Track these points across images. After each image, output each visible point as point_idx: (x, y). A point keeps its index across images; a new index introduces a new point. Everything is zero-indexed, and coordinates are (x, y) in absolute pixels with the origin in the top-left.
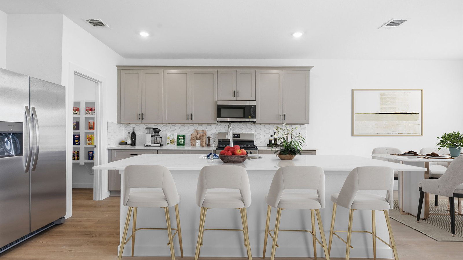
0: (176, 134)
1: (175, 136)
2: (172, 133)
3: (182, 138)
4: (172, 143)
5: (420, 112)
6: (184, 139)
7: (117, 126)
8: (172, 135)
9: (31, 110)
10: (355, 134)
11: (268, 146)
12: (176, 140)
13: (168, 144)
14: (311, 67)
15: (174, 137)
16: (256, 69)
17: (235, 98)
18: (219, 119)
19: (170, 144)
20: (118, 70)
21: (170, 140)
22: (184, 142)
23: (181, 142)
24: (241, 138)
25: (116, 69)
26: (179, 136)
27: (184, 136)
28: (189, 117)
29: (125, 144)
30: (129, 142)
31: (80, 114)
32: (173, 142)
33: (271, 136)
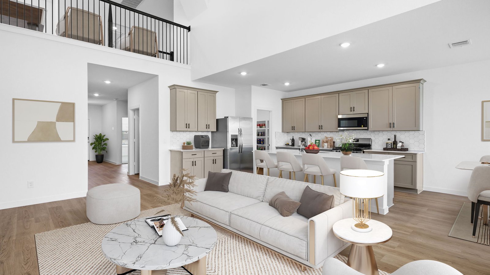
0: (314, 140)
6: (319, 143)
7: (282, 134)
9: (240, 130)
10: (485, 139)
12: (314, 143)
16: (368, 88)
17: (352, 113)
18: (339, 129)
20: (282, 101)
22: (319, 144)
23: (317, 144)
24: (360, 142)
25: (281, 101)
26: (316, 141)
27: (319, 141)
28: (321, 127)
29: (288, 145)
30: (290, 144)
31: (265, 128)
33: (389, 139)
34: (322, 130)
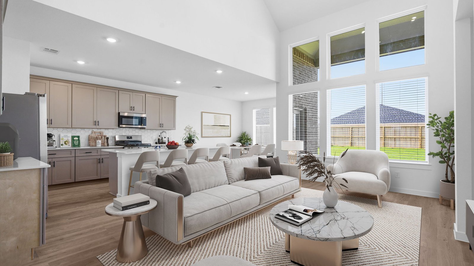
0: (70, 135)
1: (70, 137)
2: (66, 134)
3: (77, 138)
4: (66, 144)
5: (229, 125)
6: (79, 140)
8: (66, 136)
10: (203, 136)
11: (156, 143)
12: (70, 141)
13: (62, 145)
14: (177, 97)
15: (68, 138)
16: (145, 93)
18: (120, 126)
19: (65, 145)
21: (65, 141)
22: (79, 143)
23: (76, 143)
24: (133, 139)
26: (73, 137)
27: (78, 137)
32: (68, 143)
33: (160, 136)
34: (98, 127)
